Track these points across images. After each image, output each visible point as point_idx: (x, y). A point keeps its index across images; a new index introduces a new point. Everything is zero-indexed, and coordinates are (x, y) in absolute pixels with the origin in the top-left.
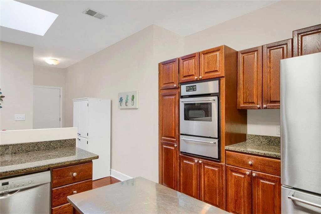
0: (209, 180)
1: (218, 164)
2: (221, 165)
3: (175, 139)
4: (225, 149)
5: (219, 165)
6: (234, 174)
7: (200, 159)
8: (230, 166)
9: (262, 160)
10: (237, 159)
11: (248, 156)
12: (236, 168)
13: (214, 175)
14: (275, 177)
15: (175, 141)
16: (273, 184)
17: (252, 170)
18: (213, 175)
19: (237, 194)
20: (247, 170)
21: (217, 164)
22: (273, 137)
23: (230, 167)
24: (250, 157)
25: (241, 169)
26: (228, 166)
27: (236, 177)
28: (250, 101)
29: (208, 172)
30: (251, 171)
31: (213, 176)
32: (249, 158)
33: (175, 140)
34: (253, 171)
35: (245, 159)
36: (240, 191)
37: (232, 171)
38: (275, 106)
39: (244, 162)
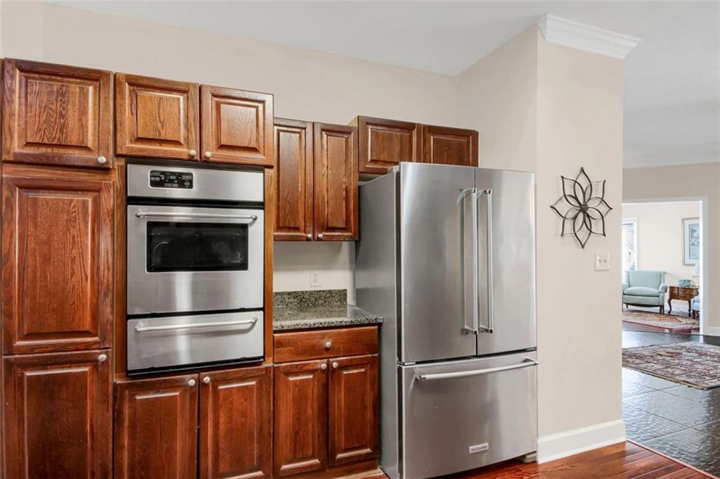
0: (231, 417)
1: (258, 370)
2: (266, 368)
3: (96, 335)
4: (274, 329)
5: (262, 370)
6: (291, 379)
7: (204, 373)
8: (284, 364)
9: (347, 333)
10: (300, 344)
11: (321, 334)
12: (297, 365)
13: (246, 400)
14: (366, 358)
15: (95, 343)
16: (363, 370)
17: (328, 358)
18: (243, 400)
19: (298, 419)
20: (318, 361)
21: (255, 369)
22: (306, 292)
23: (284, 367)
24: (327, 334)
25: (309, 364)
26: (279, 367)
27: (298, 384)
28: (292, 225)
29: (227, 399)
30: (326, 360)
31: (245, 403)
32: (323, 336)
33: (97, 339)
34: (331, 360)
35: (314, 342)
36: (306, 408)
37: (288, 374)
38: (334, 236)
39: (314, 346)
